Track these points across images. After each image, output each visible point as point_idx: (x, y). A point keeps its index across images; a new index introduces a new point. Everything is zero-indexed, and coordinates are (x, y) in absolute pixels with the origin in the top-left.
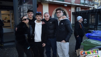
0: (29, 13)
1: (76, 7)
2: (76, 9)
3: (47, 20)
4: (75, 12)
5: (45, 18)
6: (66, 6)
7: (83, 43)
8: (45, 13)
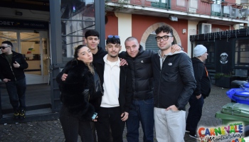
0: (89, 37)
1: (200, 22)
2: (199, 27)
3: (134, 56)
4: (196, 36)
5: (129, 51)
6: (175, 22)
7: (222, 112)
8: (128, 39)
